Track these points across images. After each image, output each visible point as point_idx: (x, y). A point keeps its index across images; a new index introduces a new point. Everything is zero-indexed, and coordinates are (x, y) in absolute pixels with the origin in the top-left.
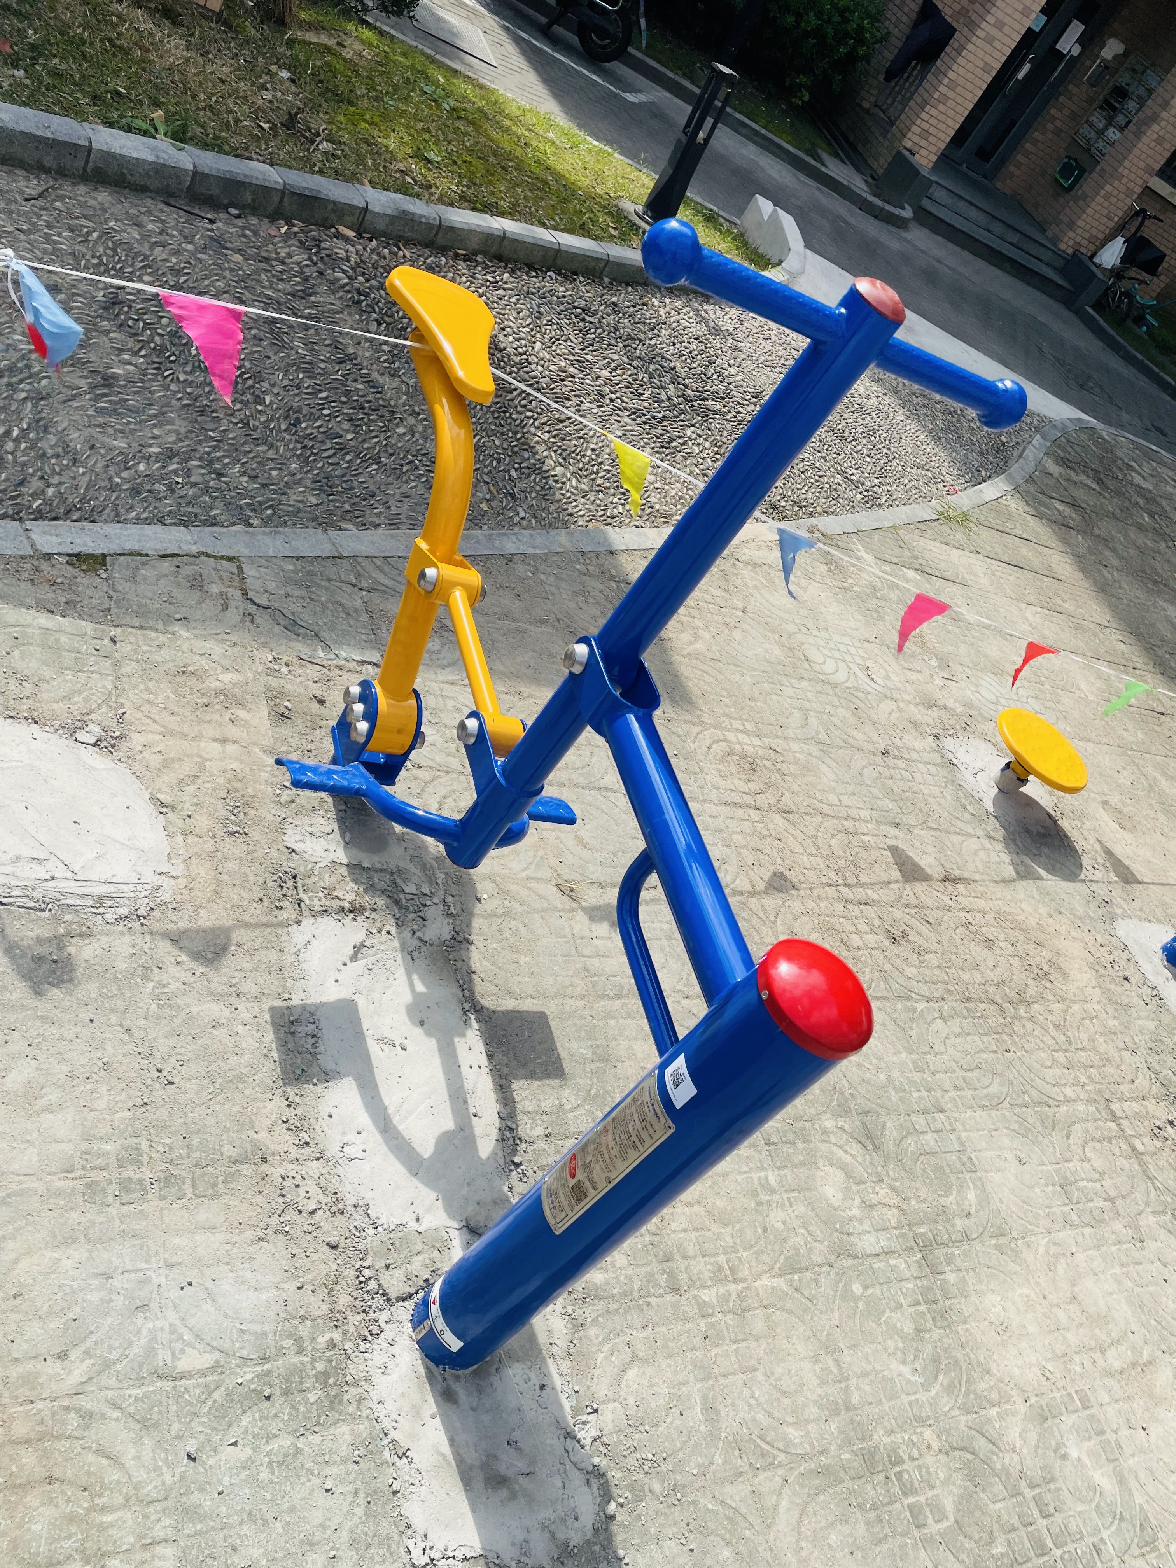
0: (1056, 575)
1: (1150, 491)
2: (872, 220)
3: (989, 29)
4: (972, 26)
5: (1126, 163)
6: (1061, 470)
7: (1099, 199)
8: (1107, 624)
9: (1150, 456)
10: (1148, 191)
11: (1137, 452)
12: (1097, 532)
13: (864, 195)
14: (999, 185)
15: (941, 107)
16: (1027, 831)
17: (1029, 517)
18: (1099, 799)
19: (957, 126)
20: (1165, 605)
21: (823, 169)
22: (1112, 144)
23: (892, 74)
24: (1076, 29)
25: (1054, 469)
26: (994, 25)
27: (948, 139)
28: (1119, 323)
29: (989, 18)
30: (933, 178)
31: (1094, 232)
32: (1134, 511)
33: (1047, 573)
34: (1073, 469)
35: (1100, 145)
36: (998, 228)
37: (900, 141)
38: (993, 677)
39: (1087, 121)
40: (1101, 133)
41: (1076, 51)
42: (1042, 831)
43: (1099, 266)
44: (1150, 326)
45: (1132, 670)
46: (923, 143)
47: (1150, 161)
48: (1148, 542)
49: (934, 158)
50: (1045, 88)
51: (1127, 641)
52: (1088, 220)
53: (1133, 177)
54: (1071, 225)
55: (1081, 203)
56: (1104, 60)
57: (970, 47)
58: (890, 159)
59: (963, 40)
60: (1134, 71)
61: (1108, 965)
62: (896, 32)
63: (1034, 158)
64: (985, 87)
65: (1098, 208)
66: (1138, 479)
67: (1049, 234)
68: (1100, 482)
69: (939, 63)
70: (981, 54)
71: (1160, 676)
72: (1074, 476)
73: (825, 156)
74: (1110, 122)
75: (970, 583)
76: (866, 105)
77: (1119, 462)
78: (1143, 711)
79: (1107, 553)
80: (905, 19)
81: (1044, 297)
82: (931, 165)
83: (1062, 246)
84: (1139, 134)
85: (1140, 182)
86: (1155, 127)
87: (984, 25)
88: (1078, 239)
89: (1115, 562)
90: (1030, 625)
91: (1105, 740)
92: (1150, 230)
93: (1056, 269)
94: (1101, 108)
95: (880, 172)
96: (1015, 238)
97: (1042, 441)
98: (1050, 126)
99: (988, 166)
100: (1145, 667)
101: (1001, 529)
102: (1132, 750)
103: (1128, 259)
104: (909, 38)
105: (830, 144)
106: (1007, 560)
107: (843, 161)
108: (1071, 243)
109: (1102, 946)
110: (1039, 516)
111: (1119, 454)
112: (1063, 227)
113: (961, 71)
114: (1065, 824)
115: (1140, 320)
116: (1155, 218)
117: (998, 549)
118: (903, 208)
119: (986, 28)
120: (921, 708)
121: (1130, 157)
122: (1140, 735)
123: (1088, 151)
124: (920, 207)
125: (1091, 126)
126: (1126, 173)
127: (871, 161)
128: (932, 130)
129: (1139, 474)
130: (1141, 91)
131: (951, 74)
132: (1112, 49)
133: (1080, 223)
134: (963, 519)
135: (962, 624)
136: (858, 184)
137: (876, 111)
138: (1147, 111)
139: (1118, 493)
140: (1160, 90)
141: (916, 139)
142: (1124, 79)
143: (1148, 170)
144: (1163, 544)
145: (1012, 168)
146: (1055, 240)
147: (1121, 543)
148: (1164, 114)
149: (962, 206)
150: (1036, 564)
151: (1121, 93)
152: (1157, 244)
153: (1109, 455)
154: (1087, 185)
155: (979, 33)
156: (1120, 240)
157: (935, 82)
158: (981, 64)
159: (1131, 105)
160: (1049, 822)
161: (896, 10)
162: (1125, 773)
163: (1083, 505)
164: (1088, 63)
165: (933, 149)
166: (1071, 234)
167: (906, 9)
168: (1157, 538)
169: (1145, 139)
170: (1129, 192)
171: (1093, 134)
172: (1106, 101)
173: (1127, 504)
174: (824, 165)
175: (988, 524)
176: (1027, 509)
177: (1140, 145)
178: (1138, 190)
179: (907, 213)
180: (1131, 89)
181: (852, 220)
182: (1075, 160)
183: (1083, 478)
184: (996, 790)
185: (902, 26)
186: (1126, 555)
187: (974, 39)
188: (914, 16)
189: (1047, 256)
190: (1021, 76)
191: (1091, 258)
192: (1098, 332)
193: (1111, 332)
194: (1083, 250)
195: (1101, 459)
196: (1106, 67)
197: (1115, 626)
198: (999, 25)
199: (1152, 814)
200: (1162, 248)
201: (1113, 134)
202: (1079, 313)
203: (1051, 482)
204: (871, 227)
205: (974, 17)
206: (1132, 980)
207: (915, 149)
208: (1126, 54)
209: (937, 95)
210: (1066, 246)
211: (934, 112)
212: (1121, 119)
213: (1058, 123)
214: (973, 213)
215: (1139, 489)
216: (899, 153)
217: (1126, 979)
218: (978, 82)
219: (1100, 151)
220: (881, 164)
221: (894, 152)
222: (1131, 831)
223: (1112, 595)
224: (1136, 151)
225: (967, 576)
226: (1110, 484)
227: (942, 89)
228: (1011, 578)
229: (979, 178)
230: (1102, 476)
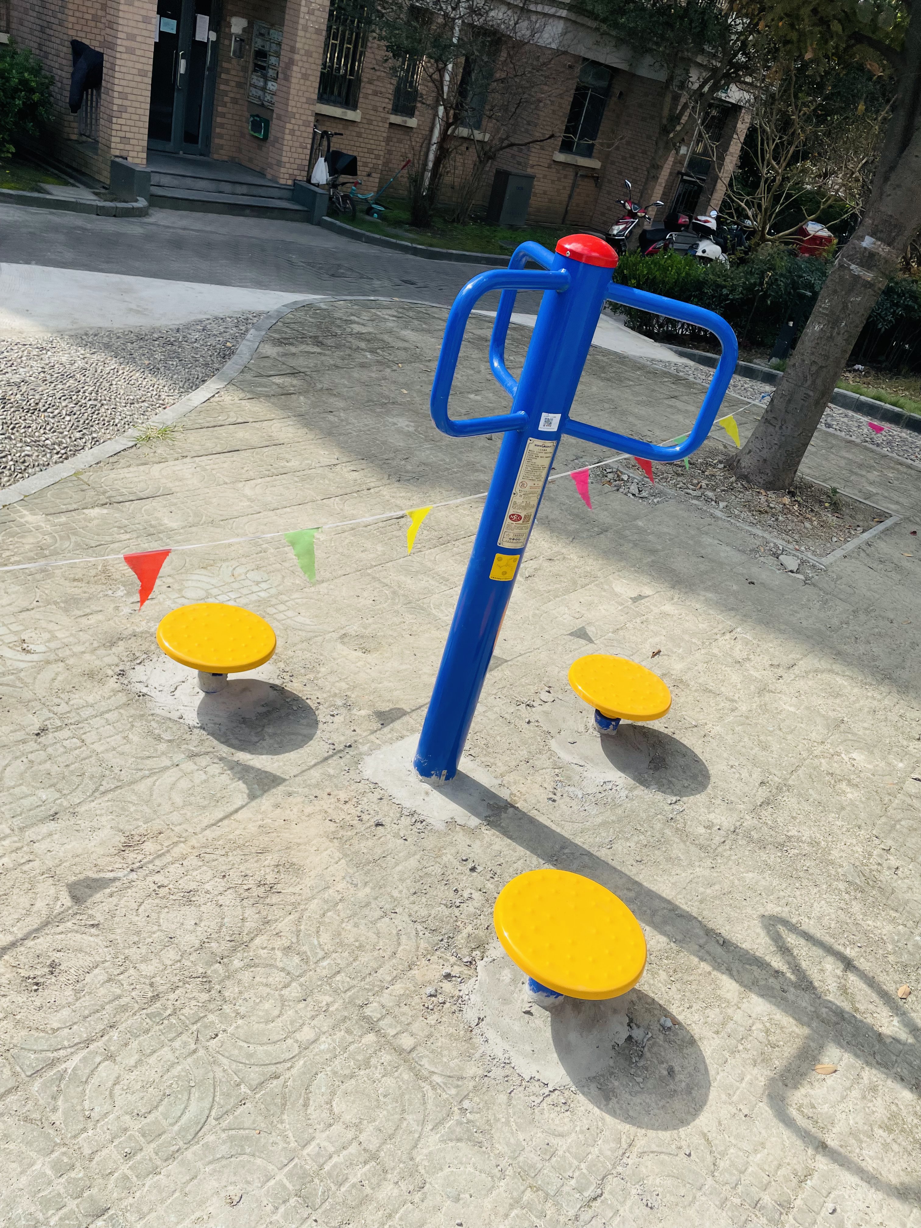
0: (277, 442)
1: (370, 333)
2: (112, 219)
3: (125, 43)
4: (112, 46)
5: (291, 103)
6: (280, 349)
7: (288, 137)
8: (336, 462)
9: (366, 306)
10: (319, 117)
11: (356, 307)
12: (319, 386)
13: (94, 203)
14: (216, 156)
15: (124, 115)
16: (244, 721)
17: (243, 402)
18: (335, 635)
19: (147, 125)
20: (395, 420)
21: (48, 197)
22: (274, 94)
23: (75, 106)
24: (203, 21)
25: (269, 350)
26: (127, 39)
27: (146, 137)
28: (352, 218)
29: (120, 35)
30: (149, 170)
31: (298, 162)
32: (356, 355)
33: (267, 443)
34: (292, 344)
35: (268, 97)
36: (227, 187)
37: (109, 152)
38: (203, 571)
39: (251, 85)
40: (264, 89)
41: (213, 36)
42: (264, 709)
43: (318, 185)
44: (379, 212)
45: (365, 492)
46: (128, 147)
47: (307, 95)
48: (373, 375)
49: (144, 155)
50: (207, 73)
51: (359, 467)
52: (289, 154)
53: (302, 111)
54: (279, 163)
55: (277, 145)
56: (237, 36)
57: (118, 62)
58: (109, 169)
59: (111, 59)
60: (262, 35)
61: (355, 822)
62: (64, 74)
63: (229, 127)
64: (150, 88)
65: (290, 143)
66: (357, 328)
67: (269, 176)
68: (319, 344)
69: (104, 83)
70: (130, 64)
71: (397, 484)
72: (293, 349)
73: (47, 187)
74: (266, 79)
75: (174, 490)
76: (74, 137)
77: (338, 322)
78: (381, 524)
79: (332, 400)
80: (64, 62)
81: (289, 224)
82: (145, 161)
83: (282, 181)
84: (287, 78)
85: (309, 113)
86: (295, 68)
87: (119, 42)
88: (291, 171)
89: (341, 404)
90: (249, 499)
91: (340, 572)
92: (337, 144)
93: (288, 200)
94: (255, 71)
95: (108, 182)
96: (244, 189)
97: (256, 333)
98: (226, 99)
99: (199, 145)
100: (379, 483)
101: (212, 424)
102: (372, 567)
103: (333, 171)
104: (73, 74)
105: (58, 177)
106: (219, 450)
107: (73, 185)
108: (287, 176)
109: (346, 802)
110: (255, 396)
111: (337, 315)
112: (275, 167)
113: (123, 83)
114: (294, 687)
115: (369, 211)
116: (336, 134)
117: (209, 444)
118: (137, 201)
119: (122, 44)
120: (102, 652)
121: (291, 97)
122: (380, 548)
123: (263, 105)
124: (152, 195)
125: (255, 87)
126: (295, 110)
127: (97, 177)
128: (128, 135)
129: (358, 323)
130: (274, 47)
131: (116, 88)
132: (237, 25)
133: (284, 159)
134: (166, 433)
135: (161, 535)
136: (85, 196)
137: (84, 138)
138: (284, 59)
139: (338, 347)
140: (285, 41)
141: (121, 146)
142: (258, 43)
143: (309, 101)
144: (388, 370)
145: (217, 141)
146: (275, 180)
147: (345, 386)
148: (297, 57)
149: (189, 182)
150: (255, 440)
151: (261, 54)
152: (345, 152)
153: (327, 320)
154: (274, 131)
155: (119, 49)
156: (321, 160)
157: (108, 99)
158: (135, 71)
159: (273, 60)
160: (273, 694)
161: (55, 58)
162: (365, 594)
163: (302, 370)
164: (226, 42)
165: (139, 149)
166: (283, 170)
167: (62, 55)
168: (381, 368)
169: (294, 80)
170: (306, 124)
171: (260, 93)
172: (256, 65)
173: (348, 352)
174: (49, 193)
175: (198, 426)
176: (242, 395)
177: (293, 86)
178: (312, 119)
179: (142, 203)
180: (267, 48)
181: (89, 226)
182: (258, 116)
183: (303, 347)
184: (202, 695)
185: (66, 68)
186: (352, 394)
187: (118, 55)
188: (71, 57)
189: (276, 193)
190: (182, 69)
191: (309, 181)
192: (341, 232)
193: (349, 227)
194: (299, 178)
195: (319, 327)
196: (241, 41)
197: (345, 460)
198: (131, 37)
199: (397, 620)
200: (350, 153)
201: (272, 86)
202: (320, 224)
203: (267, 363)
204: (110, 225)
205: (110, 39)
206: (386, 821)
207: (124, 154)
208: (251, 24)
209: (115, 108)
210: (285, 180)
211: (120, 121)
212: (271, 73)
213: (231, 95)
214: (202, 184)
215: (360, 336)
216: (113, 162)
217: (378, 825)
218: (142, 86)
219: (271, 102)
220: (105, 176)
221: (109, 163)
222: (376, 649)
223: (340, 434)
224: (293, 92)
225: (170, 485)
226: (330, 342)
227: (116, 101)
228: (225, 465)
229: (199, 158)
230: (320, 339)
